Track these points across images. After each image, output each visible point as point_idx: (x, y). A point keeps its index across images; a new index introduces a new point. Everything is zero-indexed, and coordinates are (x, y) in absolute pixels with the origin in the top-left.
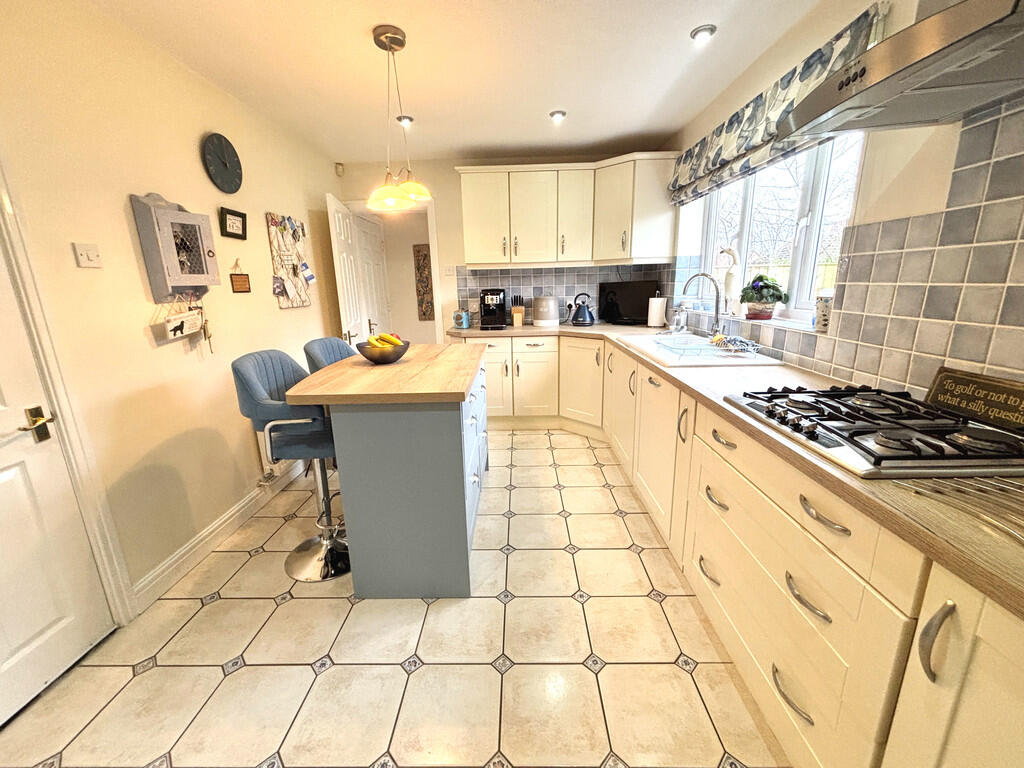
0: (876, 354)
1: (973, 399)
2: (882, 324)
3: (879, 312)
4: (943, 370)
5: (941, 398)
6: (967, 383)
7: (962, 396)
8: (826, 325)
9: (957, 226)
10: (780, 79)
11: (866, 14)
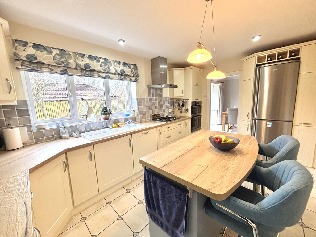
2: (145, 112)
3: (144, 110)
8: (135, 114)
9: (150, 99)
10: (115, 60)
11: (136, 65)
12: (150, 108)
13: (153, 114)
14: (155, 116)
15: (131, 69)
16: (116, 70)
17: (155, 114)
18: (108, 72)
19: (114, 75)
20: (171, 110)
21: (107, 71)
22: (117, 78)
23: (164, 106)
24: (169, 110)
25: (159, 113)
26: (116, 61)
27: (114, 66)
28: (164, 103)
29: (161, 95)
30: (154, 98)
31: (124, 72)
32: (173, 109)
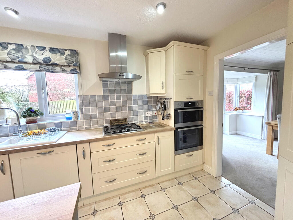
0: (96, 121)
1: (117, 123)
2: (96, 115)
3: (94, 113)
4: (111, 120)
5: (113, 124)
6: (115, 121)
7: (116, 123)
8: (77, 118)
9: (106, 98)
10: (35, 45)
11: (75, 50)
12: (106, 110)
13: (111, 119)
14: (115, 122)
15: (65, 55)
16: (35, 59)
17: (116, 118)
18: (20, 62)
19: (32, 65)
20: (149, 114)
21: (18, 60)
22: (38, 69)
23: (135, 108)
24: (146, 113)
25: (125, 117)
26: (37, 46)
27: (33, 53)
28: (135, 103)
29: (130, 92)
30: (114, 96)
31: (51, 61)
32: (155, 112)
